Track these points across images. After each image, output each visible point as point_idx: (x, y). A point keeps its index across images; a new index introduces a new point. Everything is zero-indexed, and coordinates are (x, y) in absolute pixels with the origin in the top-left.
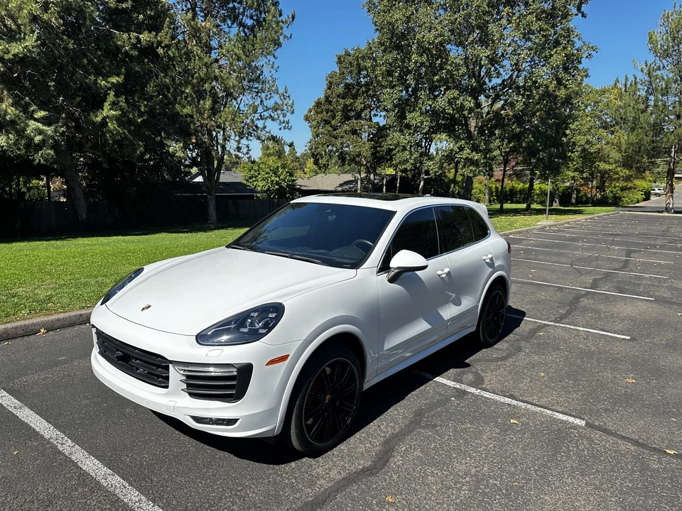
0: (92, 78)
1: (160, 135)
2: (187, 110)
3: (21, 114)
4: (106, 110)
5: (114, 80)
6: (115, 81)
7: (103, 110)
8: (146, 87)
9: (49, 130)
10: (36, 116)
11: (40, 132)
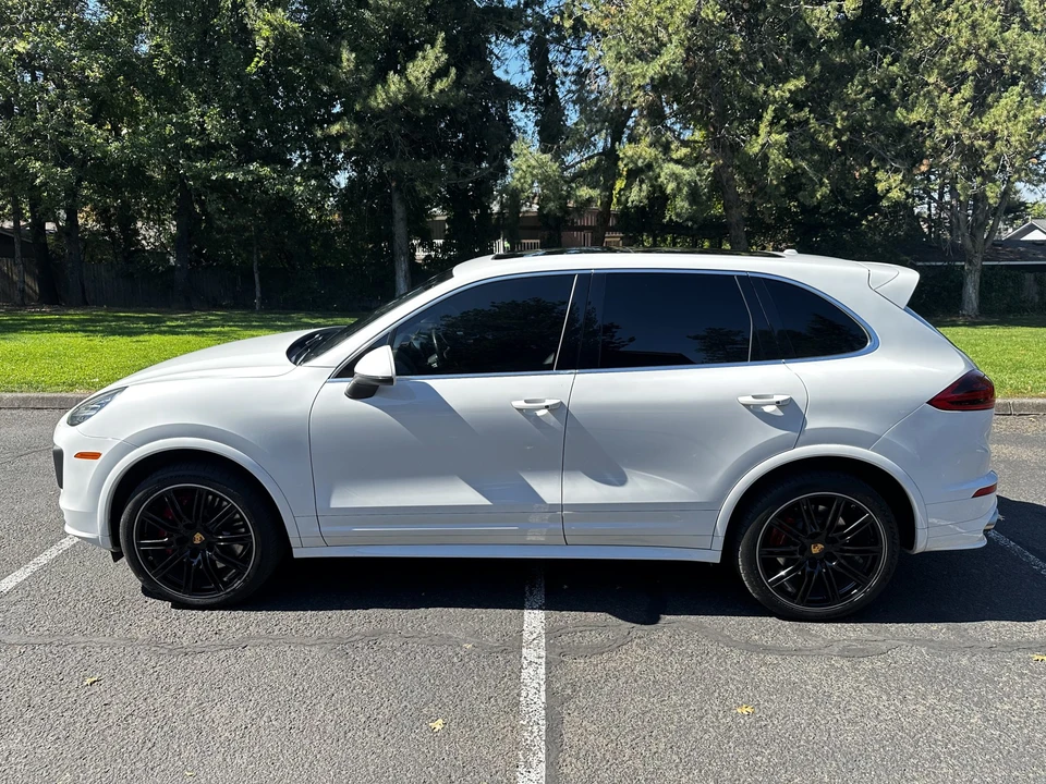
0: (762, 88)
1: (869, 165)
2: (917, 116)
3: (661, 155)
4: (762, 136)
5: (791, 85)
6: (793, 88)
7: (758, 135)
8: (846, 87)
9: (687, 174)
10: (674, 157)
11: (675, 177)
